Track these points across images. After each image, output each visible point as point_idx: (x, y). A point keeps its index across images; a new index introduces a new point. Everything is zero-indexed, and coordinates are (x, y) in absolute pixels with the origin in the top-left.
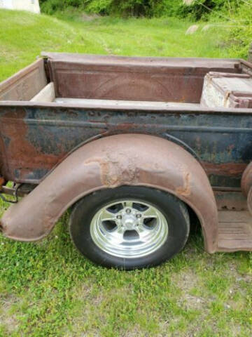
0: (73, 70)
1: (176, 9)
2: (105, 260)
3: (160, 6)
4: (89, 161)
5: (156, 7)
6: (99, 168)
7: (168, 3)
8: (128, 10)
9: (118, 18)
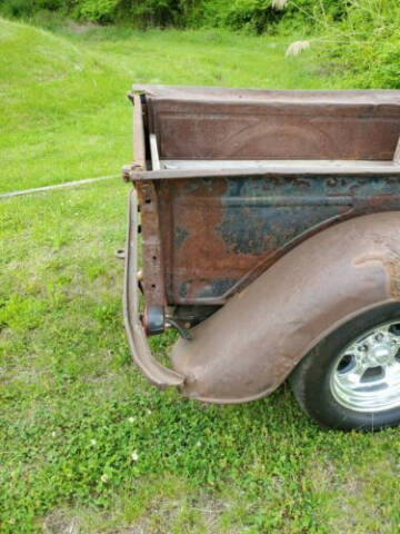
0: (189, 113)
1: (223, 15)
2: (344, 419)
3: (196, 11)
4: (362, 261)
5: (190, 12)
6: (382, 271)
7: (210, 6)
8: (146, 16)
9: (129, 30)
